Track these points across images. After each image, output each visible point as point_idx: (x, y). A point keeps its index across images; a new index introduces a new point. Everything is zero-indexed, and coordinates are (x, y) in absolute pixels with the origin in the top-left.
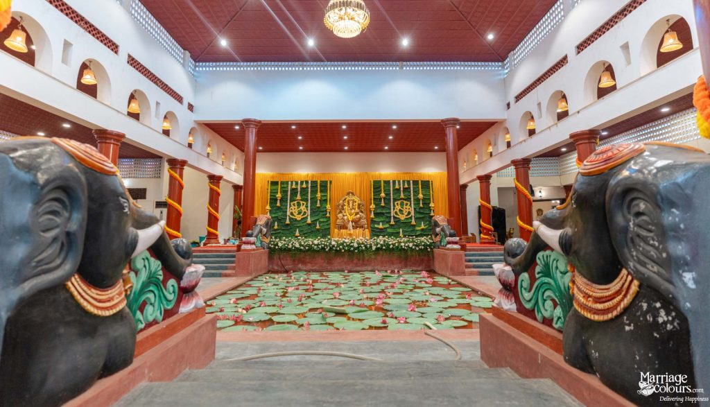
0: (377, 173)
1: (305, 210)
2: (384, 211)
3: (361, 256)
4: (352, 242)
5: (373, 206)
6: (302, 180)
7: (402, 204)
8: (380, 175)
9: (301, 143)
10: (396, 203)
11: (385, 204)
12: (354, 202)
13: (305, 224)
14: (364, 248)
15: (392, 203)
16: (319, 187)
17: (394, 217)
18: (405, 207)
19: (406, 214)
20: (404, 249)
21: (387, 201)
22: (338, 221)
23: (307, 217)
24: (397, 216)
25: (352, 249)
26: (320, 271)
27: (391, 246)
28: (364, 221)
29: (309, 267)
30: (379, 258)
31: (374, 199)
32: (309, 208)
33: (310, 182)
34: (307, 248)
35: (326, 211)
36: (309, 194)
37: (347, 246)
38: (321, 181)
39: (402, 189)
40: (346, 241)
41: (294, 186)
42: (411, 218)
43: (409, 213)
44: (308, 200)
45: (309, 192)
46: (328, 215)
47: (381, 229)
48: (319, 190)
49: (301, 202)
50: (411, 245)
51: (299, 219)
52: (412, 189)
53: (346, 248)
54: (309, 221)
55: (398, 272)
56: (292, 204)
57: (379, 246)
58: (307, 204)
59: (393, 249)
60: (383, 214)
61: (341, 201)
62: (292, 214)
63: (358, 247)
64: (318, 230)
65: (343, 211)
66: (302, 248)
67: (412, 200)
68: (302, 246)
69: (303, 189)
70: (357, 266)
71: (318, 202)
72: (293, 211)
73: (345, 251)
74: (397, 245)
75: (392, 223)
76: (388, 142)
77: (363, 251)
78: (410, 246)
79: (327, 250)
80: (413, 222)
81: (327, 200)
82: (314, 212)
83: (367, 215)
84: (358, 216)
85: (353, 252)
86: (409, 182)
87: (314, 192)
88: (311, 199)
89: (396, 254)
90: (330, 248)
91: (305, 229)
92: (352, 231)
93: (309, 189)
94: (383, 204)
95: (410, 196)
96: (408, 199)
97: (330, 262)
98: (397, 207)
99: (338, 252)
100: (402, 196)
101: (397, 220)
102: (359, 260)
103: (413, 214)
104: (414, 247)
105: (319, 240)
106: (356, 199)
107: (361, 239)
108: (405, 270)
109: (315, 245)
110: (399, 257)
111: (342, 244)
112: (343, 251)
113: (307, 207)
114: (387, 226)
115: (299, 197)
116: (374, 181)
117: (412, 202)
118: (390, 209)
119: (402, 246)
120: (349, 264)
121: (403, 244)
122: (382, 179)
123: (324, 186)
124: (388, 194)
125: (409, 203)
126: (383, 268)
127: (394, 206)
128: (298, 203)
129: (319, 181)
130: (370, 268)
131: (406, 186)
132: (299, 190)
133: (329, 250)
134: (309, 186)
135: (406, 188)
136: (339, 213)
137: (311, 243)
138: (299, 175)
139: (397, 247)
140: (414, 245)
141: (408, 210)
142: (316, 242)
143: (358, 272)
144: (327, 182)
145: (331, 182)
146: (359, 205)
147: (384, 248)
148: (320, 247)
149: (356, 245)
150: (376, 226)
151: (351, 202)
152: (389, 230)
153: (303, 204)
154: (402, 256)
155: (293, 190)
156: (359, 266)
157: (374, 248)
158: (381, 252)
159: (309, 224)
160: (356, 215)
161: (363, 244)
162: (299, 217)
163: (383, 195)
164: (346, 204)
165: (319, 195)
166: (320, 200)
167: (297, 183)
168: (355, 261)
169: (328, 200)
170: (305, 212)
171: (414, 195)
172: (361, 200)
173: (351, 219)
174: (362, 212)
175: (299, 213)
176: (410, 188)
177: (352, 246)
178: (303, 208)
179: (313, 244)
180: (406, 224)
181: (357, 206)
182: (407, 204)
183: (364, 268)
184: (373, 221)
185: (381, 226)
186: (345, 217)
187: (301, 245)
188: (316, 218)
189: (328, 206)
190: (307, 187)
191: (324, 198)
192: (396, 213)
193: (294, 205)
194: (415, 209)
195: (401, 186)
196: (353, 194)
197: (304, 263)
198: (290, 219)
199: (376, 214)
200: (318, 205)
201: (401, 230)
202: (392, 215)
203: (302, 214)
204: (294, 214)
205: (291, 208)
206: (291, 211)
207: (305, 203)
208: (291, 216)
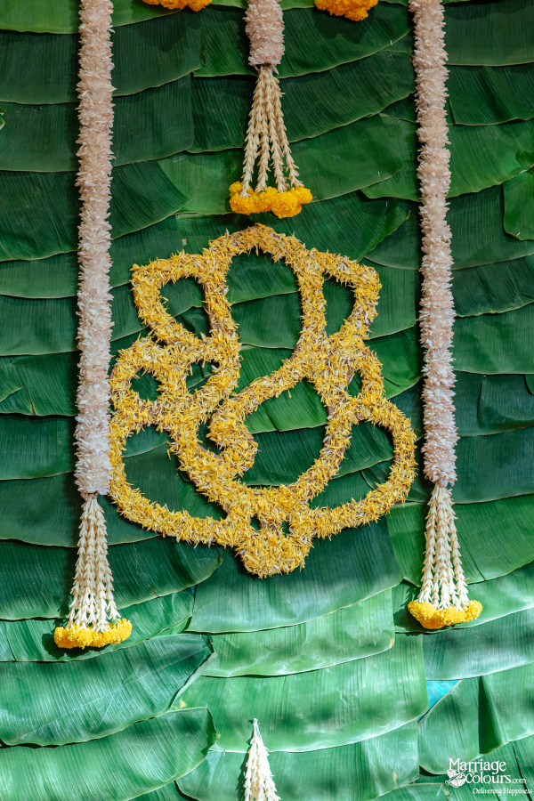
49: (311, 266)
62: (154, 463)
72: (178, 413)
113: (400, 343)
128: (252, 264)
132: (268, 43)
153: (341, 295)
170: (372, 436)
175: (284, 451)
203: (326, 466)
204: (197, 463)
205: (143, 354)
206: (138, 412)
207: (367, 281)
208: (133, 503)
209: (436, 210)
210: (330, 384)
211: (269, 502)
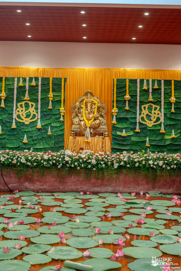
0: (122, 69)
1: (35, 113)
2: (128, 116)
3: (101, 175)
4: (89, 158)
5: (115, 110)
6: (31, 76)
7: (150, 108)
8: (125, 71)
9: (29, 30)
10: (143, 106)
11: (130, 107)
12: (93, 103)
13: (34, 129)
14: (104, 165)
15: (138, 107)
16: (51, 85)
17: (140, 123)
18: (153, 111)
19: (155, 120)
20: (153, 168)
21: (132, 104)
22: (73, 126)
23: (36, 122)
24: (144, 123)
25: (89, 166)
26: (51, 192)
27: (137, 164)
28: (104, 128)
29: (37, 186)
30: (122, 177)
31: (117, 101)
32: (39, 111)
33: (40, 79)
34: (35, 164)
35: (59, 114)
36: (40, 93)
37: (84, 162)
38: (53, 78)
39: (151, 90)
40: (83, 156)
41: (21, 84)
42: (160, 125)
43: (158, 119)
44: (38, 101)
45: (40, 91)
46: (62, 119)
47: (125, 137)
48: (51, 89)
49: (30, 103)
50: (161, 163)
51: (26, 123)
52: (163, 90)
53: (83, 166)
54: (39, 125)
55: (144, 194)
56: (19, 104)
57: (122, 163)
58: (37, 105)
59: (139, 167)
60: (127, 119)
61: (78, 103)
62: (19, 117)
63: (97, 164)
64: (50, 137)
65: (79, 115)
66: (29, 164)
67: (163, 103)
68: (30, 161)
69: (31, 87)
70: (95, 187)
71: (50, 103)
72: (20, 113)
73: (81, 168)
74: (144, 163)
75: (138, 130)
76: (137, 32)
77: (102, 169)
78: (160, 165)
79: (59, 167)
80: (163, 130)
81: (60, 101)
82: (45, 115)
83: (107, 119)
84: (98, 121)
85: (90, 170)
86: (159, 82)
87: (45, 91)
88: (42, 99)
89: (143, 173)
90: (63, 164)
91: (35, 134)
92: (90, 140)
93: (40, 88)
94: (127, 108)
95: (160, 98)
96: (158, 103)
97: (62, 180)
98: (144, 111)
99: (72, 170)
100: (151, 99)
101: (144, 128)
102: (98, 179)
103: (162, 119)
104: (164, 166)
105: (49, 154)
106: (95, 100)
107: (100, 154)
108: (152, 193)
109: (45, 160)
110: (146, 177)
111: (77, 160)
112: (78, 168)
113: (36, 109)
114: (131, 133)
115: (27, 97)
116: (117, 80)
117: (163, 106)
118: (135, 113)
119: (149, 165)
120: (85, 184)
121: (151, 162)
122: (128, 78)
123: (58, 85)
124: (133, 96)
125: (158, 107)
126: (126, 190)
127: (141, 110)
128: (26, 103)
129: (51, 78)
130: (110, 189)
131: (156, 87)
132: (27, 88)
133: (62, 167)
134: (40, 83)
135: (156, 89)
136: (74, 117)
137: (40, 158)
138: (28, 71)
139: (144, 166)
140: (164, 164)
141: (156, 116)
142: (46, 157)
143: (96, 193)
144: (61, 79)
145: (65, 80)
146: (98, 108)
147: (128, 166)
148: (51, 163)
149: (94, 162)
150: (118, 133)
151: (89, 105)
152: (134, 139)
153: (32, 105)
154: (150, 175)
155: (19, 88)
156: (98, 186)
157: (116, 166)
158: (124, 171)
159: (39, 130)
160: (95, 120)
161: (103, 160)
162: (27, 121)
163: (127, 97)
164: (83, 106)
165: (51, 95)
166: (52, 101)
167: (24, 80)
168: (93, 180)
169: (62, 101)
170: (34, 115)
171: (165, 98)
172: (101, 102)
173: (88, 125)
174: (101, 116)
175: (28, 116)
176: (160, 89)
177: (90, 163)
178: (32, 110)
179: (42, 159)
180: (155, 132)
181: (96, 109)
182: (155, 109)
183: (103, 189)
184: (114, 128)
185: (124, 134)
186: (82, 123)
187: (27, 160)
188: (47, 122)
189: (62, 109)
190: (37, 85)
191: (58, 99)
192: (143, 119)
193: (21, 106)
194: (164, 114)
195: (150, 86)
196: (91, 94)
197: (31, 181)
198: (17, 122)
199: (119, 120)
200: (50, 107)
201: (147, 139)
202: (138, 121)
203: (31, 117)
204: (22, 117)
205: (18, 109)
206: (17, 113)
207: (34, 104)
208: (17, 119)
209: (39, 99)
210: (31, 111)
211: (27, 119)
